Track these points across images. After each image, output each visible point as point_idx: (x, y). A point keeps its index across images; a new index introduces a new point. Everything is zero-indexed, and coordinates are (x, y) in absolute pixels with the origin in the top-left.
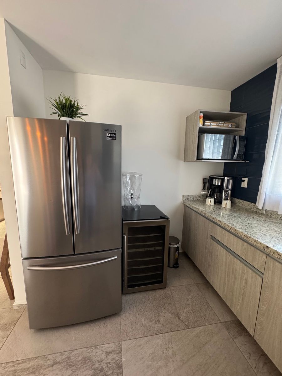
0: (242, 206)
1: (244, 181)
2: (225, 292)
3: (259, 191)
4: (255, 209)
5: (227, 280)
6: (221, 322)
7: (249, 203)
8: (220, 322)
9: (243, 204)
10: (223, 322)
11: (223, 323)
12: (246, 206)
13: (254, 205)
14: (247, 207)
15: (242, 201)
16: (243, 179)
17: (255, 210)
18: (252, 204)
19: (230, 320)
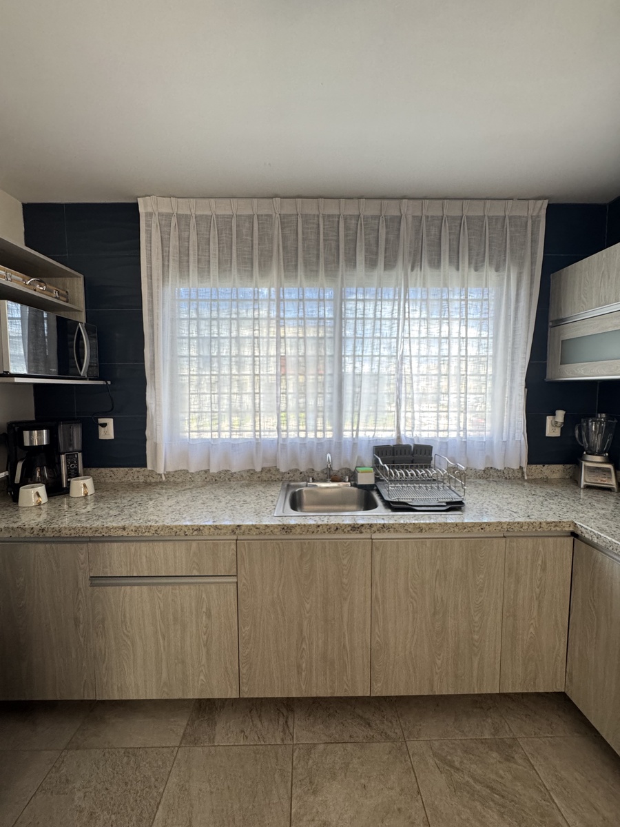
0: (111, 480)
1: (104, 425)
2: (164, 675)
3: (146, 440)
4: (143, 477)
5: (164, 649)
6: (179, 747)
7: (126, 469)
8: (177, 748)
9: (113, 475)
10: (181, 743)
11: (183, 745)
12: (120, 477)
13: (138, 472)
14: (123, 480)
15: (109, 469)
16: (101, 421)
17: (142, 480)
18: (135, 469)
19: (185, 723)
